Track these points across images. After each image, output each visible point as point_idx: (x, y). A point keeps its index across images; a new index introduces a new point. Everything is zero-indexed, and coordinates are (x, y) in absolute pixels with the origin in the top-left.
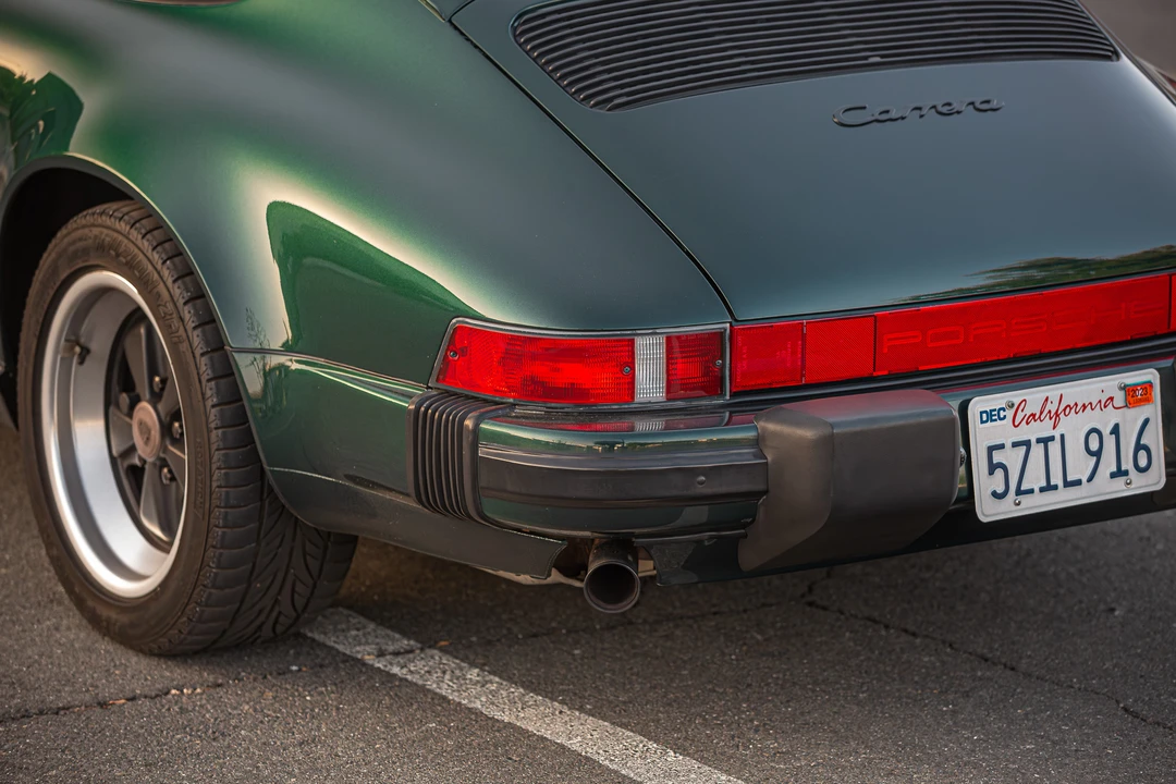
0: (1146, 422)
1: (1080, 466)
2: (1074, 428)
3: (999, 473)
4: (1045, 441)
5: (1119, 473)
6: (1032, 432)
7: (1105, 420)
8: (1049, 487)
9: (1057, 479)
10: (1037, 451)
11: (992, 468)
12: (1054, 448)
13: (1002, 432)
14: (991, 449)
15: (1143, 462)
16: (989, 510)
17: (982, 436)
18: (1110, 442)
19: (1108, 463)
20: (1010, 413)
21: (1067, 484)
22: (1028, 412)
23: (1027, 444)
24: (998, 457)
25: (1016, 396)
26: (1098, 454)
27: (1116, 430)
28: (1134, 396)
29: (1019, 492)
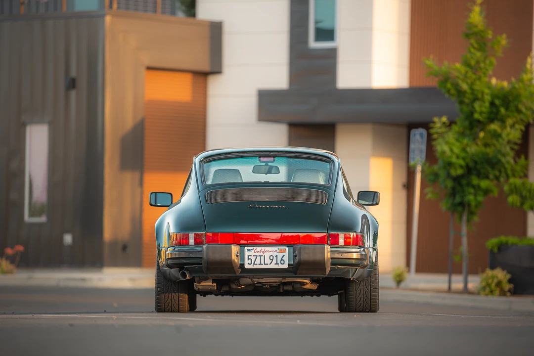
0: (284, 256)
1: (268, 261)
2: (267, 255)
3: (250, 260)
4: (261, 256)
5: (277, 264)
6: (258, 254)
7: (274, 254)
8: (261, 264)
9: (262, 262)
10: (258, 258)
11: (248, 259)
12: (262, 258)
13: (251, 253)
14: (248, 256)
15: (282, 262)
16: (247, 266)
17: (247, 254)
18: (275, 258)
19: (274, 261)
20: (253, 250)
21: (265, 264)
22: (257, 250)
23: (257, 256)
24: (250, 257)
25: (255, 248)
26: (272, 260)
27: (277, 256)
28: (281, 251)
29: (254, 264)
